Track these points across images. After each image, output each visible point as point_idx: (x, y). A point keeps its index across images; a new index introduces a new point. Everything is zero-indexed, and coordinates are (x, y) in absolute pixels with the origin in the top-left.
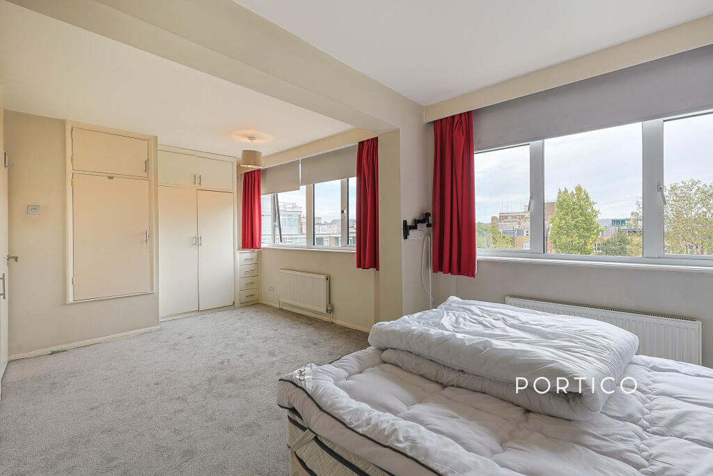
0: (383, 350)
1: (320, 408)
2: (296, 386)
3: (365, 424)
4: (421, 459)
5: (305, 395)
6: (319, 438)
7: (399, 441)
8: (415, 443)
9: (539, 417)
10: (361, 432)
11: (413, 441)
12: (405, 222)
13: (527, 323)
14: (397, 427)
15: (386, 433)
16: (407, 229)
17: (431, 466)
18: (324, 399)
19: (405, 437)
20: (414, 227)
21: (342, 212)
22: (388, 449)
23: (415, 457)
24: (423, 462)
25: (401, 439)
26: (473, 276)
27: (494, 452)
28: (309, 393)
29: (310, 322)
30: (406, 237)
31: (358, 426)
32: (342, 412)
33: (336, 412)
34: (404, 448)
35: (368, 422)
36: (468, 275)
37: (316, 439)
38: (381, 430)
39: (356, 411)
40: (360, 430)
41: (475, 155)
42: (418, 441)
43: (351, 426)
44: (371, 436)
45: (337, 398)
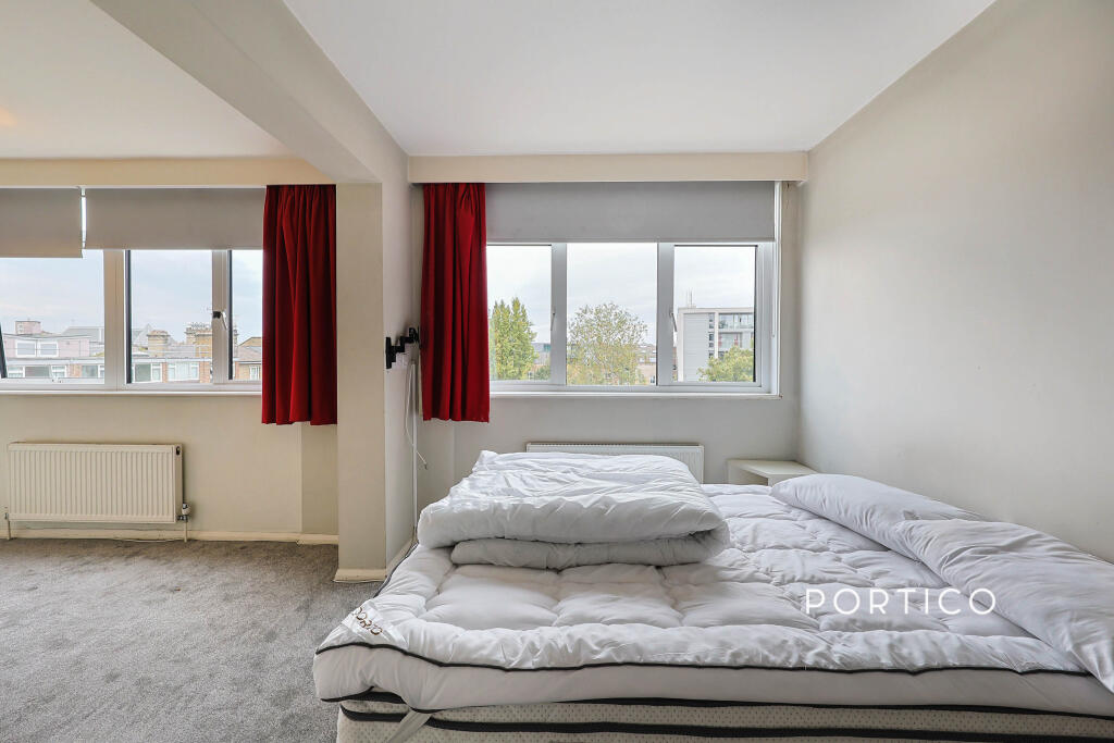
0: (451, 547)
1: (441, 664)
2: (371, 647)
3: (529, 654)
4: (637, 659)
5: (399, 655)
6: (438, 716)
7: (596, 652)
8: (618, 644)
9: (675, 569)
10: (533, 667)
11: (612, 643)
12: (388, 340)
13: (602, 470)
14: (579, 636)
15: (570, 651)
16: (392, 353)
17: (652, 660)
18: (439, 647)
19: (598, 644)
20: (402, 350)
21: (217, 315)
22: (586, 670)
23: (629, 660)
24: (642, 661)
25: (596, 648)
26: (487, 420)
27: (680, 620)
28: (405, 648)
29: (130, 551)
30: (389, 366)
31: (521, 662)
32: (485, 652)
33: (475, 656)
34: (609, 657)
35: (533, 649)
36: (478, 419)
37: (433, 722)
38: (561, 651)
39: (503, 644)
40: (529, 665)
41: (487, 247)
42: (618, 640)
43: (512, 665)
44: (553, 664)
45: (457, 636)
